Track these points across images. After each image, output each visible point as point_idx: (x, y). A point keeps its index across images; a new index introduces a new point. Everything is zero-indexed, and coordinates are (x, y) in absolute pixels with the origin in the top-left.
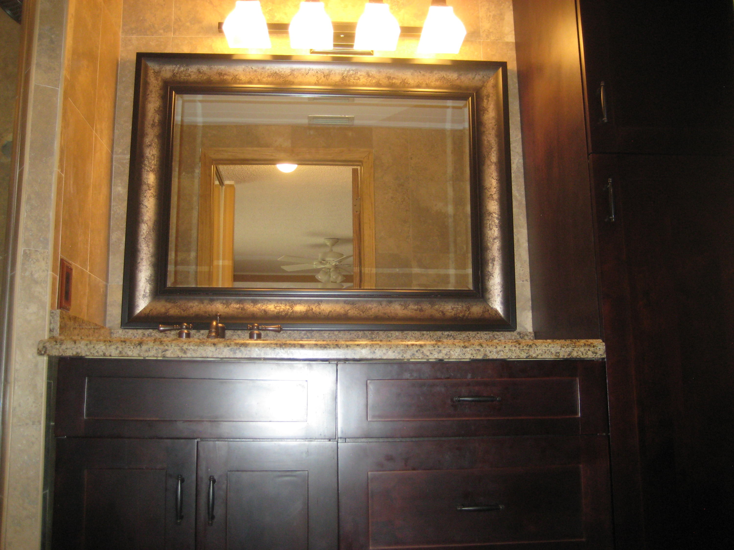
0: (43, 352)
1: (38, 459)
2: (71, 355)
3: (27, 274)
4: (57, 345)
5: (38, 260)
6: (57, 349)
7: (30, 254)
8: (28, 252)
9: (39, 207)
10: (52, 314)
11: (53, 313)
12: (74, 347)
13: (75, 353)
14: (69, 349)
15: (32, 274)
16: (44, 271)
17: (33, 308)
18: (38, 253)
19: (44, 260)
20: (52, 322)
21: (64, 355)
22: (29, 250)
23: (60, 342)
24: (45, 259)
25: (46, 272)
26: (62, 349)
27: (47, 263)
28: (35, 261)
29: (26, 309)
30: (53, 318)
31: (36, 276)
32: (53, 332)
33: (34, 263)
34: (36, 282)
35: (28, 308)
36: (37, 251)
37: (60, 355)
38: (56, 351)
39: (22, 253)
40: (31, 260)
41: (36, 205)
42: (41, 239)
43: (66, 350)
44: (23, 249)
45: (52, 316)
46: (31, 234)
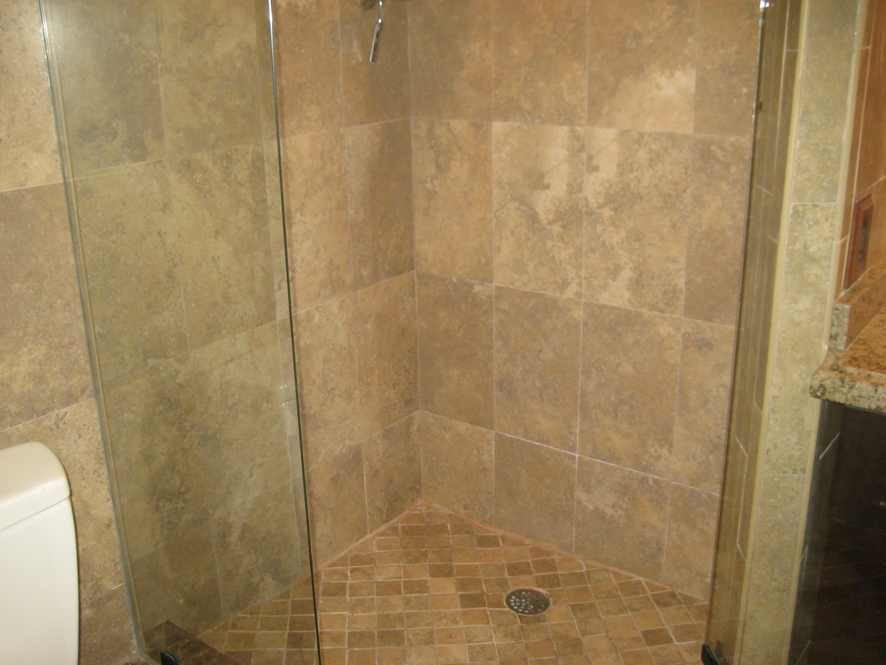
0: (819, 394)
1: (797, 520)
2: (867, 407)
3: (798, 246)
4: (844, 387)
5: (817, 222)
6: (843, 394)
7: (804, 212)
8: (800, 209)
9: (823, 127)
10: (836, 312)
11: (837, 309)
12: (873, 397)
13: (873, 406)
14: (864, 398)
15: (805, 247)
16: (826, 239)
17: (805, 302)
18: (818, 209)
19: (827, 220)
20: (836, 322)
21: (854, 405)
22: (803, 206)
23: (849, 383)
24: (830, 219)
25: (830, 241)
26: (852, 396)
27: (832, 226)
28: (811, 223)
29: (794, 305)
30: (838, 318)
31: (812, 249)
32: (835, 339)
33: (810, 227)
34: (812, 260)
35: (796, 303)
36: (815, 206)
37: (849, 403)
38: (841, 396)
39: (791, 212)
40: (804, 222)
41: (818, 123)
42: (825, 184)
43: (858, 398)
44: (793, 204)
45: (835, 314)
46: (806, 177)
